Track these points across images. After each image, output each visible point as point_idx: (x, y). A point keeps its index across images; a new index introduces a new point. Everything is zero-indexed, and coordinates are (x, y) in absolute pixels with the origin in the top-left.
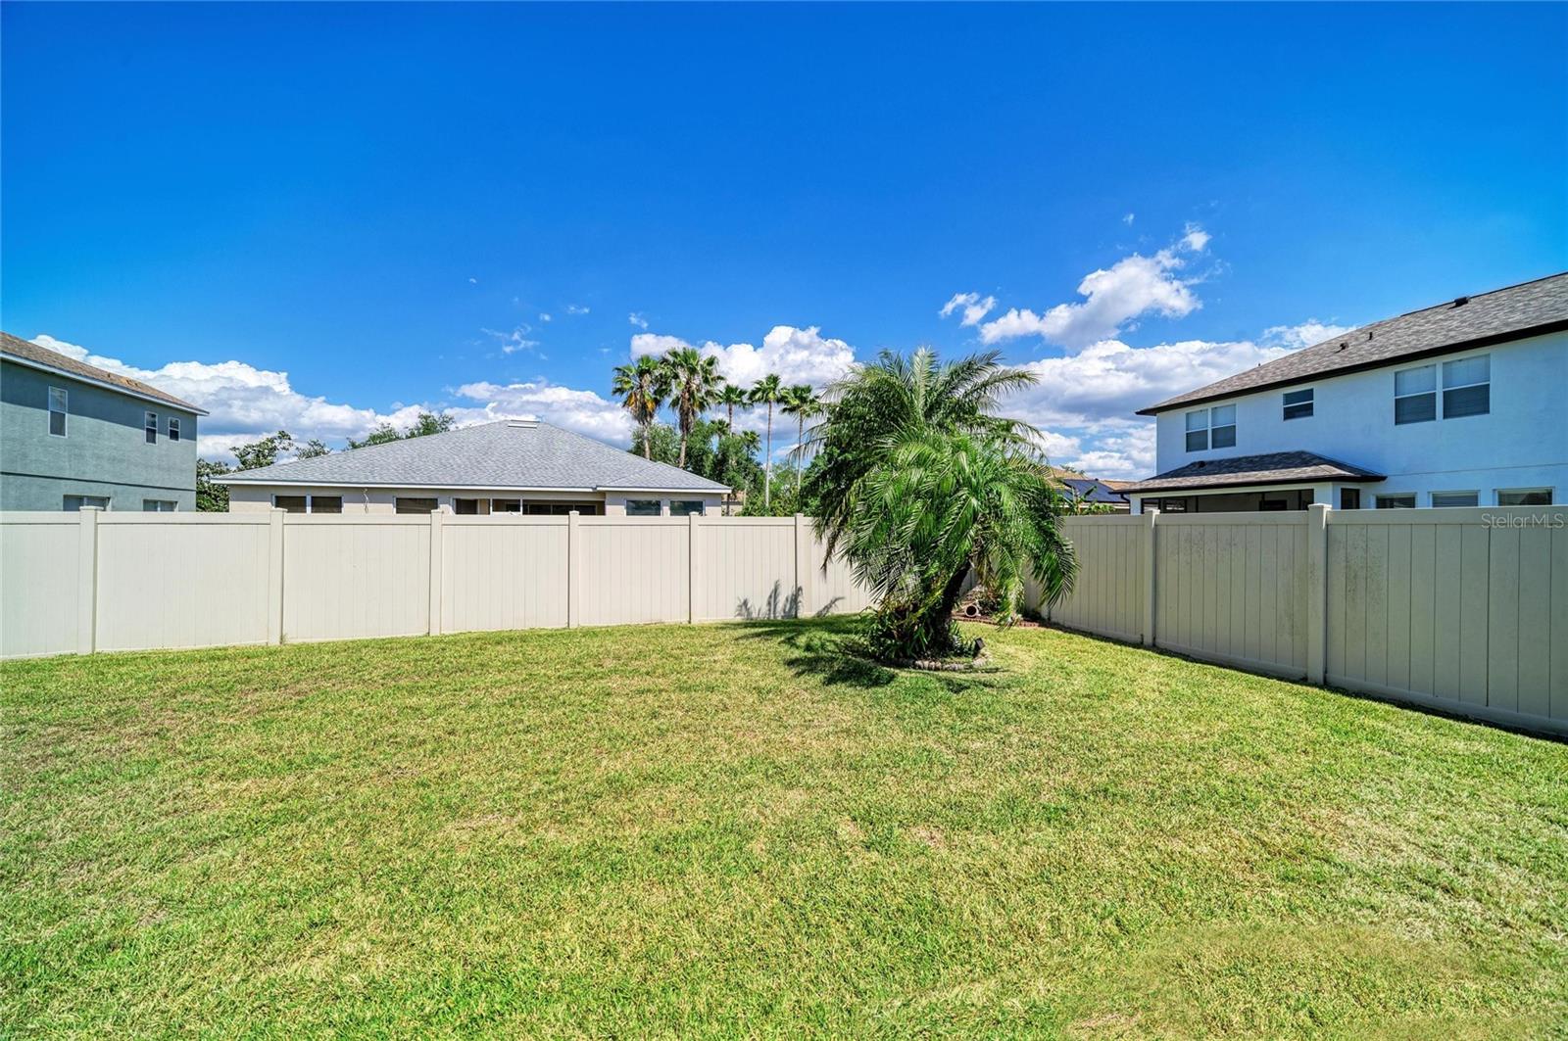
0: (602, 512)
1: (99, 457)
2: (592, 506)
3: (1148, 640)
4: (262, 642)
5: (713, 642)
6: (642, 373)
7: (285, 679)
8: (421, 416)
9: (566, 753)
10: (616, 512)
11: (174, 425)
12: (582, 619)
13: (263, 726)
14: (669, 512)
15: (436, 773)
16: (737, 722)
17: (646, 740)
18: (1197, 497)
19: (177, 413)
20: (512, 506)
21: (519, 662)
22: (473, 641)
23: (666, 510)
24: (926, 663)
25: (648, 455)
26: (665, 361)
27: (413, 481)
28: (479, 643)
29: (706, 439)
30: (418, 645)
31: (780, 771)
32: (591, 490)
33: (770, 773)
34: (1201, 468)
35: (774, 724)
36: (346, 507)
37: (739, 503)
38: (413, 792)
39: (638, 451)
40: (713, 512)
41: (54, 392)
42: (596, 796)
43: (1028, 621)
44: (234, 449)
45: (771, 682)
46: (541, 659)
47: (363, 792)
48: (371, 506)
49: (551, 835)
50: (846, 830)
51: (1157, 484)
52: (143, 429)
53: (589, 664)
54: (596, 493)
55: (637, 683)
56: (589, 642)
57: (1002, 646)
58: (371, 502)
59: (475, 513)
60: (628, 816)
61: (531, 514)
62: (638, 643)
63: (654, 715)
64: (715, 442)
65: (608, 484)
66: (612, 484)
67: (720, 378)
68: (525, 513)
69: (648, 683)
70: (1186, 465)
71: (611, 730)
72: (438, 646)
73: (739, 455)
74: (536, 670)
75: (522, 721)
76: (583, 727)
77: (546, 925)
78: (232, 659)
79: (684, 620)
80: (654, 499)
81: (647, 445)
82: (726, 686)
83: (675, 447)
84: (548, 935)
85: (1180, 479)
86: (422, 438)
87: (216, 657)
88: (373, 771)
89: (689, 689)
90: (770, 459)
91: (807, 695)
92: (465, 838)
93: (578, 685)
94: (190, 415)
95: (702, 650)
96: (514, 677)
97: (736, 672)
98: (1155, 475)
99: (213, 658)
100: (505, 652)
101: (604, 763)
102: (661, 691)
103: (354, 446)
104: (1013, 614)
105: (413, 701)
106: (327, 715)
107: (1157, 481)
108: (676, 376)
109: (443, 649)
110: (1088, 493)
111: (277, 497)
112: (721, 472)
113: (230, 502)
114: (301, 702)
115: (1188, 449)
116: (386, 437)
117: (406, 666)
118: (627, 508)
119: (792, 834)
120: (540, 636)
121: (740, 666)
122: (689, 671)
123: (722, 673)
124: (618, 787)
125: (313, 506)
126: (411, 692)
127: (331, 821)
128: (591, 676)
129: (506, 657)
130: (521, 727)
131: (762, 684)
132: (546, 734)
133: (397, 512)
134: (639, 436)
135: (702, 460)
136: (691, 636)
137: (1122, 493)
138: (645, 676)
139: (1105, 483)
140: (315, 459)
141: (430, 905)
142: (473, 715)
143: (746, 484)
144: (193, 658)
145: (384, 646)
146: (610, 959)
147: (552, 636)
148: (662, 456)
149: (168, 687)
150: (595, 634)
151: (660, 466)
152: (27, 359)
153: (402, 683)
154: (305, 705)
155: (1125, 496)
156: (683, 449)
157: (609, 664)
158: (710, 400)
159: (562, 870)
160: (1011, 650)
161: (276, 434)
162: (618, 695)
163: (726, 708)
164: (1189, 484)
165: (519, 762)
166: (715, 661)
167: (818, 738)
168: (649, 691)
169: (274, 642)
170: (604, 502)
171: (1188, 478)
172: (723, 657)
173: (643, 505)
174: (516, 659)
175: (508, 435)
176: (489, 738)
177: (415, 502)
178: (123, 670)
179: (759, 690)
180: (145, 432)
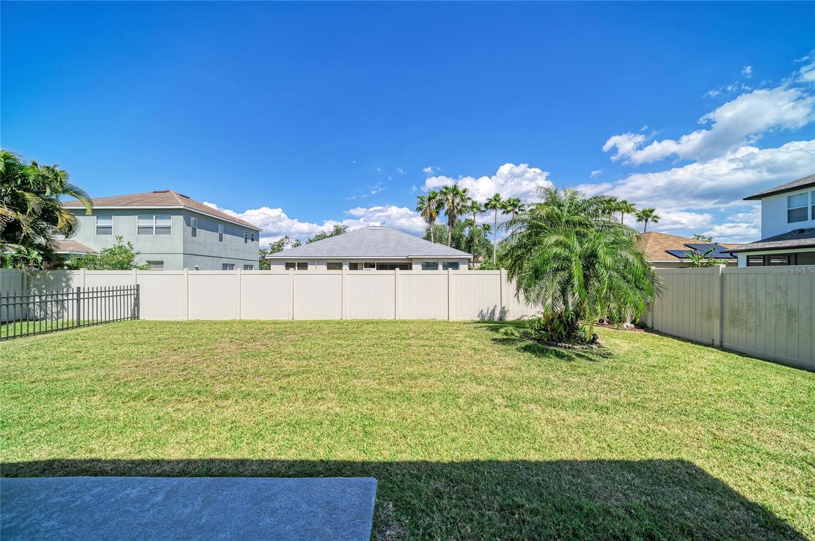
0: (411, 269)
1: (232, 249)
2: (406, 266)
3: (717, 342)
4: (287, 319)
5: (458, 329)
6: (430, 199)
7: (297, 332)
8: (335, 227)
9: (393, 364)
10: (417, 268)
11: (253, 235)
12: (401, 316)
13: (294, 345)
14: (442, 268)
15: (349, 365)
16: (462, 360)
17: (423, 362)
18: (796, 253)
19: (253, 231)
20: (372, 266)
21: (376, 331)
22: (358, 322)
23: (440, 267)
24: (564, 344)
25: (432, 240)
26: (441, 192)
27: (333, 255)
28: (360, 323)
29: (462, 229)
30: (338, 323)
31: (476, 379)
32: (405, 258)
33: (472, 379)
34: (801, 233)
35: (478, 363)
36: (309, 267)
37: (480, 262)
38: (342, 370)
39: (428, 238)
40: (463, 268)
41: (220, 227)
42: (403, 378)
43: (638, 328)
44: (270, 244)
45: (482, 346)
46: (384, 331)
47: (327, 368)
48: (318, 266)
49: (387, 387)
50: (498, 400)
51: (760, 246)
52: (243, 237)
53: (403, 334)
54: (408, 259)
55: (422, 342)
56: (403, 325)
57: (614, 340)
58: (318, 265)
59: (357, 269)
60: (414, 385)
61: (380, 269)
62: (424, 327)
63: (428, 355)
64: (466, 232)
65: (414, 255)
66: (415, 255)
67: (469, 198)
68: (377, 269)
69: (427, 343)
70: (787, 232)
71: (410, 358)
72: (345, 324)
73: (479, 237)
74: (382, 334)
75: (377, 352)
76: (399, 356)
77: (385, 409)
78: (280, 324)
79: (446, 319)
80: (435, 261)
81: (432, 235)
82: (460, 346)
83: (446, 234)
84: (386, 412)
85: (780, 242)
86: (336, 236)
87: (275, 323)
88: (329, 362)
89: (443, 346)
90: (496, 239)
91: (497, 353)
92: (359, 385)
93: (398, 341)
94: (257, 231)
95: (452, 331)
96: (374, 337)
97: (466, 341)
98: (761, 239)
99: (274, 323)
100: (371, 327)
101: (407, 369)
102: (431, 346)
103: (311, 241)
104: (628, 324)
105: (339, 342)
106: (312, 344)
107: (760, 244)
108: (447, 199)
109: (348, 325)
110: (707, 253)
111: (286, 263)
112: (470, 247)
113: (271, 266)
114: (304, 339)
115: (790, 220)
116: (322, 237)
117: (335, 330)
118: (422, 266)
119: (476, 399)
120: (383, 322)
121: (468, 339)
122: (445, 340)
123: (460, 341)
124: (412, 377)
125: (298, 266)
126: (338, 339)
127: (319, 374)
128: (403, 338)
129: (371, 329)
130: (377, 354)
131: (477, 347)
132: (386, 357)
133: (328, 269)
134: (428, 230)
135: (460, 241)
136: (448, 326)
137: (731, 253)
138: (426, 340)
139: (723, 246)
140: (298, 247)
141: (351, 399)
142: (360, 348)
143: (484, 252)
144: (268, 323)
145: (327, 322)
146: (404, 421)
147: (388, 322)
148: (440, 240)
149: (264, 331)
150: (406, 323)
151: (438, 245)
152: (213, 215)
153: (335, 336)
154: (305, 340)
155: (733, 254)
156: (450, 235)
157: (411, 335)
158: (464, 209)
159: (391, 397)
160: (617, 342)
161: (284, 237)
162: (414, 346)
163: (458, 355)
164: (788, 245)
165: (376, 365)
166: (457, 337)
167: (497, 369)
168: (427, 346)
169: (291, 319)
170: (411, 263)
171: (788, 241)
172: (461, 335)
173: (430, 265)
174: (375, 330)
175: (370, 233)
176: (366, 356)
177: (334, 265)
178: (250, 325)
179: (475, 349)
180: (244, 239)
